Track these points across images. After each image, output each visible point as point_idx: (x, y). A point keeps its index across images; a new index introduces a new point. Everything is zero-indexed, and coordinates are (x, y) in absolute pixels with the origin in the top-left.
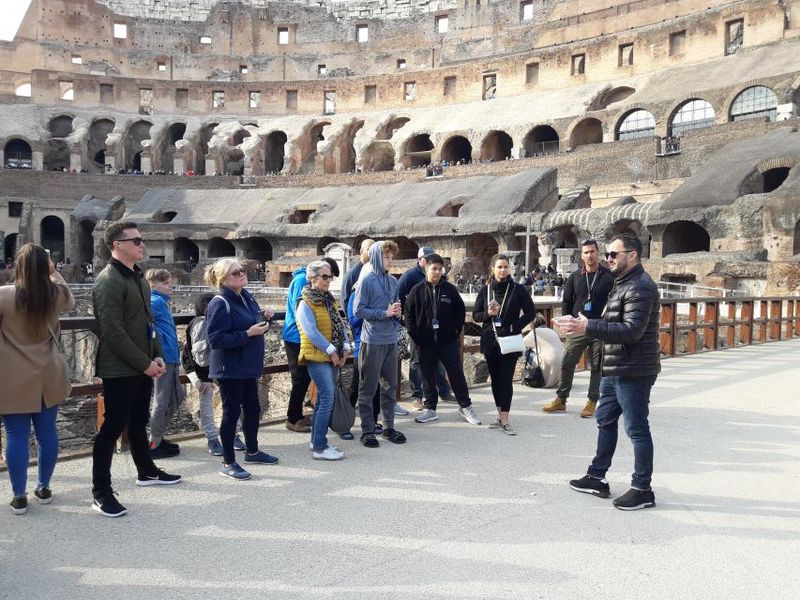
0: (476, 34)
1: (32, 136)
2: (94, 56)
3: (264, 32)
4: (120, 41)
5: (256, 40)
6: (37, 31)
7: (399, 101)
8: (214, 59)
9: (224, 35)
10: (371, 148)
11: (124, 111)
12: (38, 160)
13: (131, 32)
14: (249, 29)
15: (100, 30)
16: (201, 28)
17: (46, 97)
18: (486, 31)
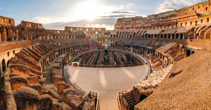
0: (155, 21)
1: (115, 34)
2: (122, 25)
3: (136, 21)
4: (124, 23)
5: (135, 22)
6: (117, 23)
7: (146, 29)
8: (132, 24)
9: (133, 22)
10: (142, 35)
11: (123, 31)
12: (116, 37)
13: (125, 22)
14: (135, 21)
15: (122, 23)
16: (130, 21)
17: (117, 30)
18: (156, 21)
